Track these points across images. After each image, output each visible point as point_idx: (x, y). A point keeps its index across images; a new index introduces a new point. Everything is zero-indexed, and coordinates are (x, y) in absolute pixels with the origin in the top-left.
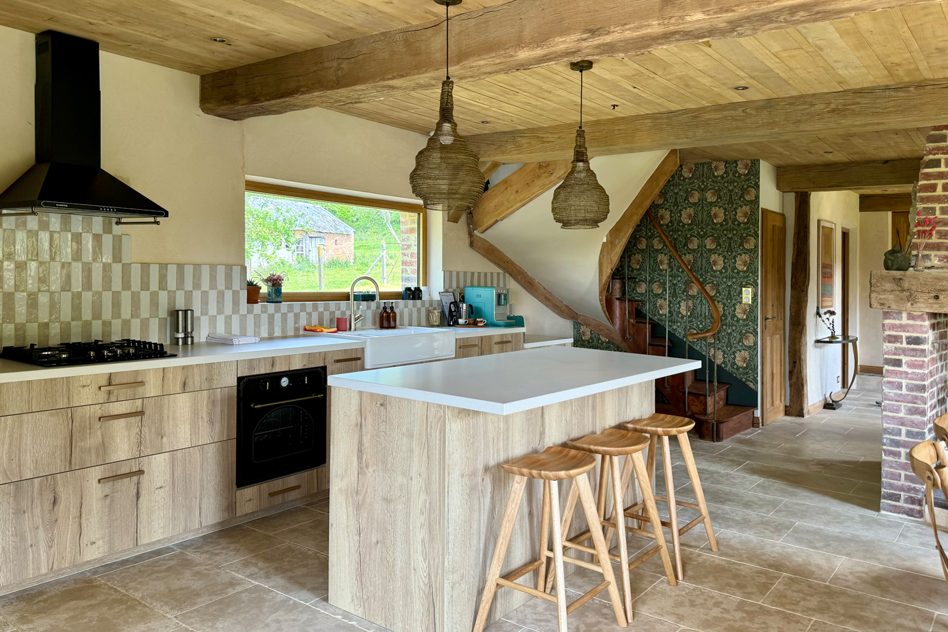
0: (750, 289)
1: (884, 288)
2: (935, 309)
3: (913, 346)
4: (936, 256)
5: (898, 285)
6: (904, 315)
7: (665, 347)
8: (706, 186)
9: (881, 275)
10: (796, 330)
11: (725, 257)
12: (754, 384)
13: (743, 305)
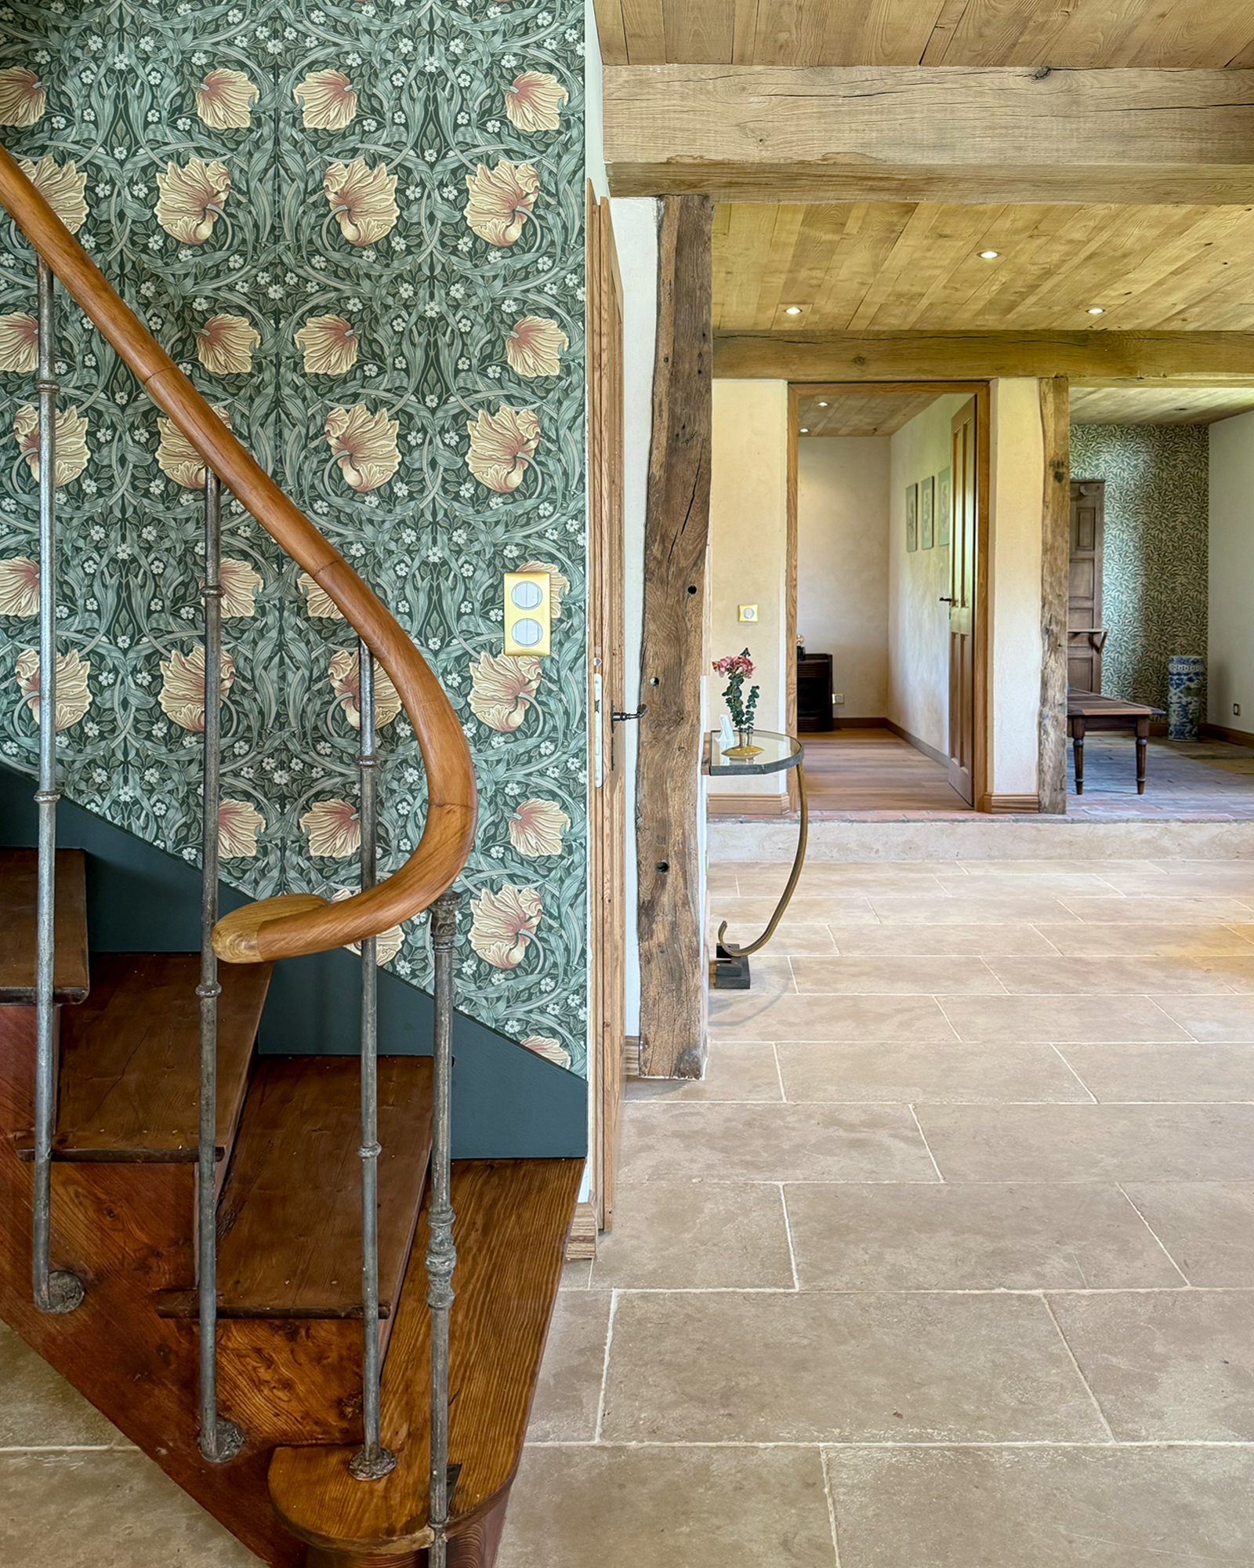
0: (541, 582)
7: (32, 1002)
8: (296, 49)
10: (668, 743)
11: (405, 418)
12: (565, 1045)
13: (508, 662)
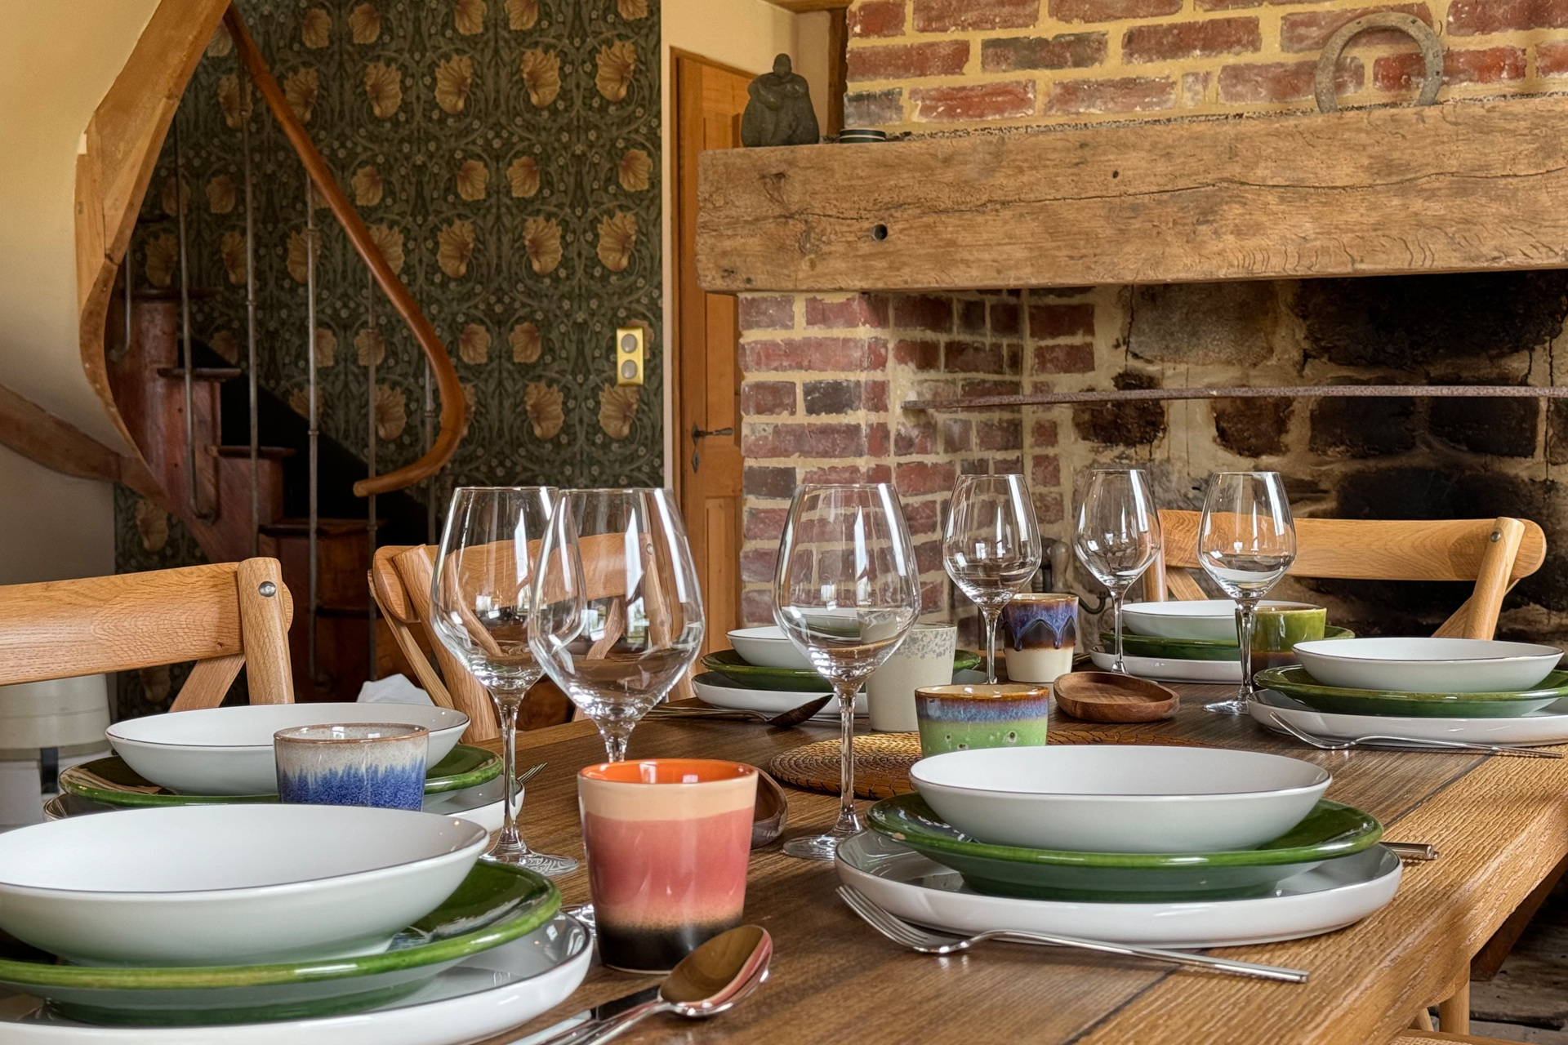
0: (638, 334)
1: (733, 213)
2: (876, 274)
3: (824, 419)
4: (914, 93)
5: (772, 199)
6: (799, 308)
9: (726, 166)
11: (565, 225)
13: (620, 390)
